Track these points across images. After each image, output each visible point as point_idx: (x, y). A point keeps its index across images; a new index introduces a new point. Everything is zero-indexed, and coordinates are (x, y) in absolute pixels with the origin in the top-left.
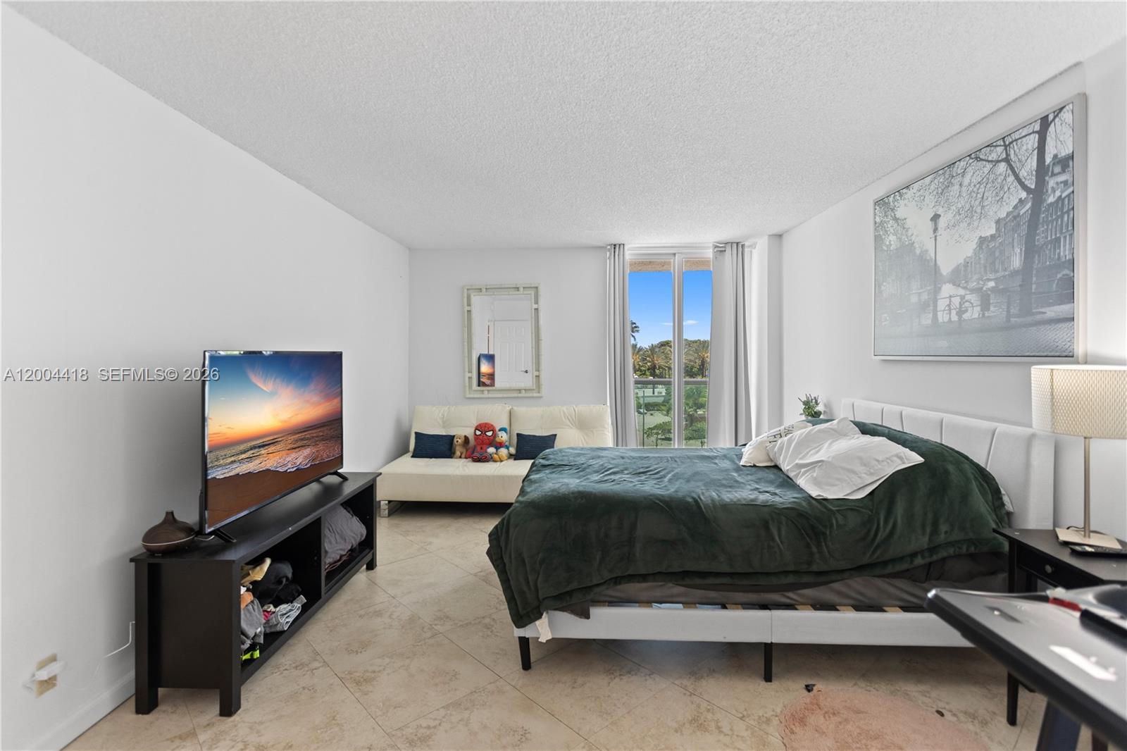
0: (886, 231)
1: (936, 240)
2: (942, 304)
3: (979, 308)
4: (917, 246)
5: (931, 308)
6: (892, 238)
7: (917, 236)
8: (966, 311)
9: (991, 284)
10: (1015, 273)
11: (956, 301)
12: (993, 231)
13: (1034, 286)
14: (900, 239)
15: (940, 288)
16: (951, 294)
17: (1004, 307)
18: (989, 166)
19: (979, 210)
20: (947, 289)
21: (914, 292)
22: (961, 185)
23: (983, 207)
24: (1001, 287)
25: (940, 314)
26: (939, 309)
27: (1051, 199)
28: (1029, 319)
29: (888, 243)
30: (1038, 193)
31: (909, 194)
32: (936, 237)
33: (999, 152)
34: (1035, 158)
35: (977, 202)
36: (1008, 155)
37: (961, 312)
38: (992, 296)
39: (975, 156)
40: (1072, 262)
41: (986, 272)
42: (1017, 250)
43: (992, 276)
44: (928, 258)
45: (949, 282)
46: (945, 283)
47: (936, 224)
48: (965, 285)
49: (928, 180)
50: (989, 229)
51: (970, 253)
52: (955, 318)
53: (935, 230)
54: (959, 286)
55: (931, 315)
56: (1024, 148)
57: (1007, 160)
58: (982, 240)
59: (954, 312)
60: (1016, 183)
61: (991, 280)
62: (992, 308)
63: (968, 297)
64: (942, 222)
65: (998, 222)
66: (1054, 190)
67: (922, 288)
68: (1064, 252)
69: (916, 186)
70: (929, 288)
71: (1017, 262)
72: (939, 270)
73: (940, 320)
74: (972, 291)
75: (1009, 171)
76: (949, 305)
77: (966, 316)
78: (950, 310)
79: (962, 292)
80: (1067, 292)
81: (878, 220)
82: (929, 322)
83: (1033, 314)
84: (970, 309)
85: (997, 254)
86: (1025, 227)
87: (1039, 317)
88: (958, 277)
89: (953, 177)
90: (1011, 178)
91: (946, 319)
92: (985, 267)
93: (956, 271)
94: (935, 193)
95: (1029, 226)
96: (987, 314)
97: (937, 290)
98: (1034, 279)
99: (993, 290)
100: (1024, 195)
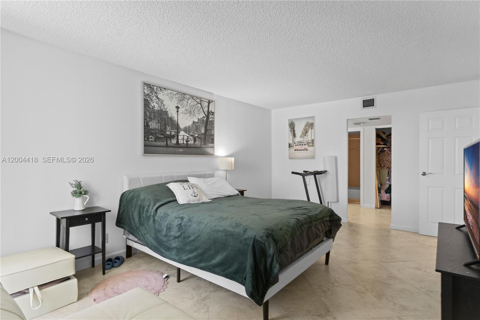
0: (151, 100)
1: (178, 115)
2: (180, 137)
3: (193, 141)
4: (169, 113)
5: (176, 138)
6: (155, 104)
7: (169, 110)
8: (189, 141)
9: (197, 135)
10: (202, 134)
11: (186, 138)
12: (197, 121)
13: (207, 138)
14: (160, 107)
15: (180, 132)
16: (184, 135)
17: (200, 142)
18: (196, 103)
19: (193, 113)
20: (182, 133)
21: (168, 130)
22: (187, 102)
23: (194, 113)
24: (199, 137)
25: (180, 141)
26: (179, 139)
27: (210, 120)
28: (206, 146)
29: (153, 105)
30: (208, 117)
31: (165, 92)
32: (178, 114)
33: (198, 101)
34: (207, 108)
35: (192, 111)
36: (201, 103)
37: (187, 141)
38: (197, 138)
39: (192, 97)
40: (214, 135)
41: (195, 131)
42: (203, 129)
43: (197, 133)
44: (175, 120)
45: (183, 131)
46: (182, 131)
47: (178, 110)
48: (189, 133)
49: (175, 93)
50: (196, 121)
51: (190, 124)
52: (185, 142)
53: (178, 112)
54: (187, 133)
55: (176, 140)
56: (205, 104)
57: (201, 104)
58: (194, 122)
59: (185, 141)
60: (203, 111)
61: (197, 134)
62: (197, 142)
63: (189, 137)
64: (180, 110)
65: (198, 119)
66: (211, 118)
67: (172, 130)
68: (212, 132)
69: (169, 91)
70: (175, 131)
71: (203, 131)
72: (179, 126)
73: (180, 142)
74: (191, 136)
75: (201, 107)
76: (183, 138)
77: (189, 143)
78: (183, 140)
79: (188, 135)
80: (213, 141)
81: (146, 92)
82: (175, 142)
83: (207, 145)
84: (190, 141)
85: (198, 128)
86: (205, 123)
87: (208, 146)
88: (186, 130)
89: (184, 98)
90: (202, 110)
91: (182, 143)
92: (195, 130)
93: (186, 128)
94: (178, 99)
95: (206, 124)
96: (195, 143)
97: (178, 132)
98: (207, 137)
99: (197, 137)
100: (205, 116)
